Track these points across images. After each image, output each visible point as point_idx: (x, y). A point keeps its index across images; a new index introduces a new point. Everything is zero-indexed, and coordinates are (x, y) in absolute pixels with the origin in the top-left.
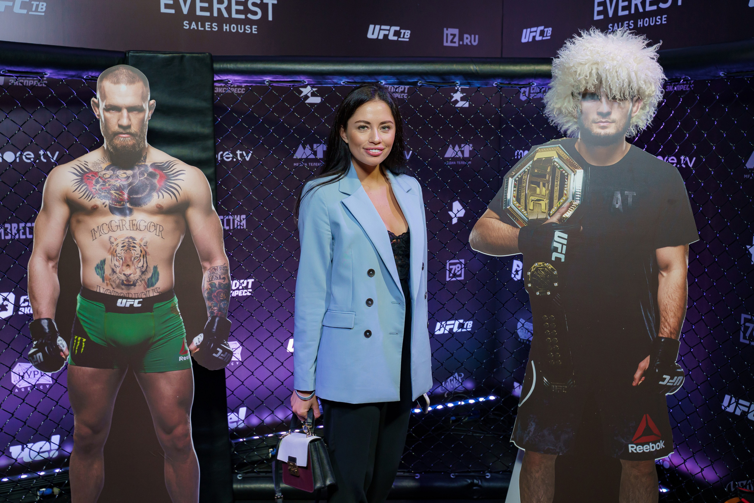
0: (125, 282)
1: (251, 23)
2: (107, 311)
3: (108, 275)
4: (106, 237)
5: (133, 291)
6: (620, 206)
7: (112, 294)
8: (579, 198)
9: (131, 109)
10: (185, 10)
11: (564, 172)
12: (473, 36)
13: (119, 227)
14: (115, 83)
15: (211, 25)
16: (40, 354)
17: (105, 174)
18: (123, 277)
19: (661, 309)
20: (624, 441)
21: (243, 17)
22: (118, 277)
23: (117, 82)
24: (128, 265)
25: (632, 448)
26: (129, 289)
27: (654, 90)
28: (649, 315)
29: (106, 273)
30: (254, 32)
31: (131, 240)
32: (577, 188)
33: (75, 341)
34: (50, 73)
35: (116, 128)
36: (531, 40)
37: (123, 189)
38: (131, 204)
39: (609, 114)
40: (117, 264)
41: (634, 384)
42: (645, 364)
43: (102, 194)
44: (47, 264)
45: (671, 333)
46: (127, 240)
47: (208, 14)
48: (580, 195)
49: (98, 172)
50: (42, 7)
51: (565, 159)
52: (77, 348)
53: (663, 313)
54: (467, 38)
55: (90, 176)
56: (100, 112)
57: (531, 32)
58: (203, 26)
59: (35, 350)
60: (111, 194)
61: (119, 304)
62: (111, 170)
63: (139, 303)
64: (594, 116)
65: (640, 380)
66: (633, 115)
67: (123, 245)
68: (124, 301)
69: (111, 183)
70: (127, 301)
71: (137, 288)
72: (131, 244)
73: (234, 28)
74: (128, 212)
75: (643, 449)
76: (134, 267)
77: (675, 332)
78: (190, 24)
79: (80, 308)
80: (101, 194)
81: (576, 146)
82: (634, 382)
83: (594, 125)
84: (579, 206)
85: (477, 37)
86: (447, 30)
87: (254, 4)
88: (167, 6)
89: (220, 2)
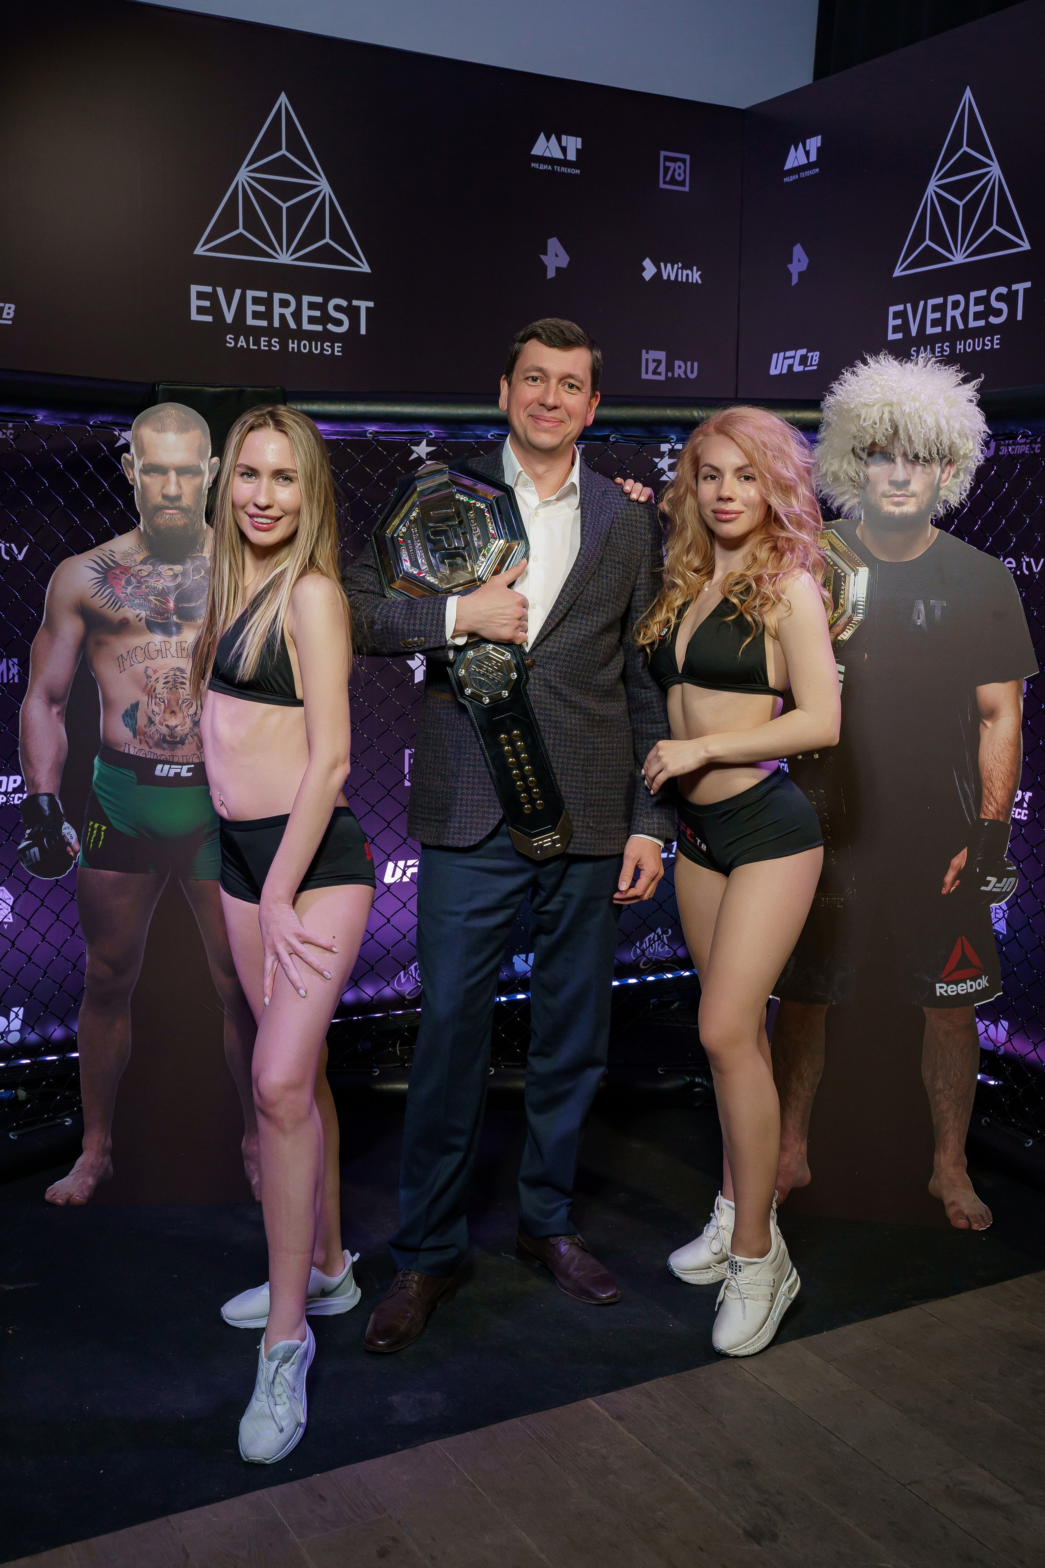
0: (168, 738)
1: (333, 338)
2: (139, 783)
3: (143, 726)
4: (140, 668)
5: (181, 752)
6: (923, 621)
7: (148, 757)
8: (861, 611)
9: (181, 471)
10: (229, 317)
11: (839, 571)
12: (689, 363)
13: (160, 653)
14: (158, 431)
15: (269, 342)
16: (36, 849)
17: (141, 570)
18: (165, 730)
19: (983, 778)
20: (929, 979)
21: (319, 328)
22: (157, 730)
23: (162, 430)
24: (173, 712)
25: (941, 989)
26: (173, 750)
27: (972, 448)
28: (966, 786)
29: (139, 723)
30: (336, 353)
31: (178, 673)
32: (858, 596)
33: (90, 829)
34: (43, 416)
35: (159, 500)
36: (785, 371)
37: (167, 594)
38: (179, 617)
39: (907, 483)
40: (156, 709)
41: (944, 891)
42: (959, 860)
43: (136, 602)
44: (50, 709)
45: (998, 812)
46: (172, 673)
47: (264, 323)
48: (863, 605)
49: (130, 568)
50: (9, 311)
51: (841, 551)
52: (92, 841)
53: (988, 784)
54: (680, 367)
55: (118, 573)
56: (135, 476)
57: (785, 358)
58: (257, 342)
59: (28, 842)
60: (150, 601)
61: (158, 772)
62: (150, 564)
63: (189, 770)
64: (884, 487)
65: (952, 885)
66: (943, 485)
67: (165, 680)
68: (167, 767)
69: (149, 584)
70: (170, 768)
71: (186, 747)
72: (178, 678)
73: (305, 347)
74: (174, 629)
75: (957, 990)
76: (182, 715)
77: (1004, 811)
78: (236, 340)
79: (97, 778)
80: (134, 601)
81: (858, 532)
82: (944, 888)
83: (883, 499)
84: (862, 623)
85: (696, 364)
86: (647, 353)
87: (338, 308)
88: (201, 310)
89: (284, 304)
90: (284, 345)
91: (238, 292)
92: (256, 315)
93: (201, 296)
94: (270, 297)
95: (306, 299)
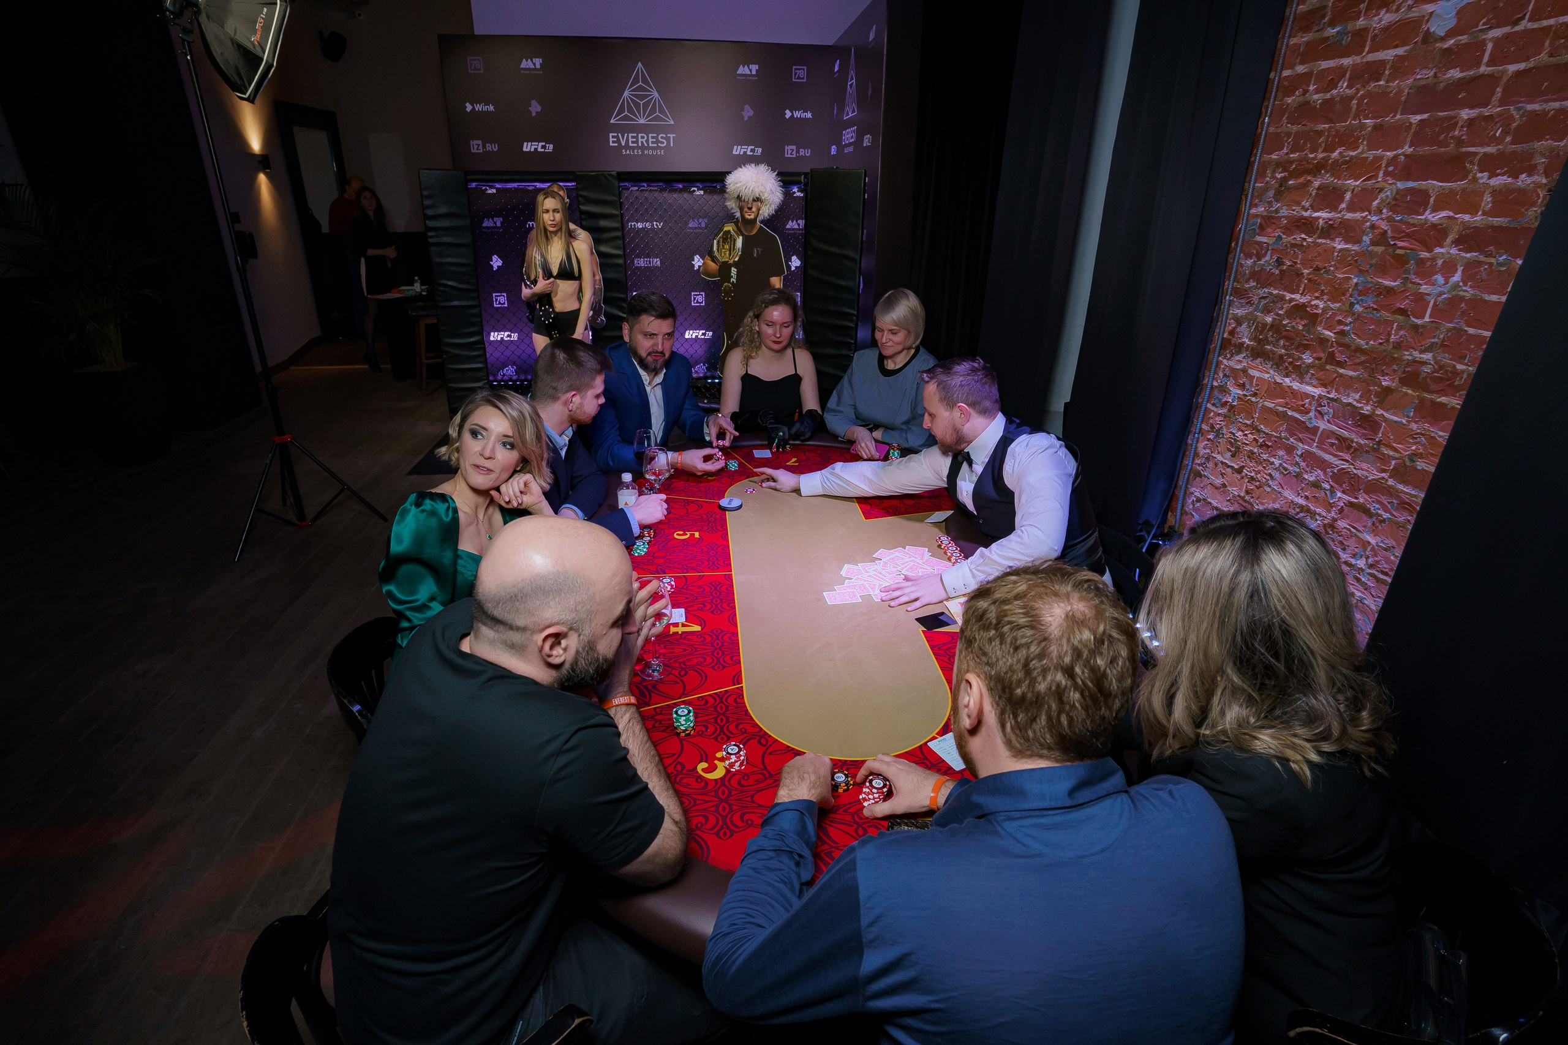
12: (807, 150)
15: (638, 151)
21: (655, 145)
47: (635, 145)
54: (802, 152)
73: (651, 152)
85: (810, 150)
86: (788, 147)
87: (662, 138)
88: (613, 142)
89: (643, 137)
90: (643, 152)
91: (626, 135)
92: (633, 142)
93: (613, 137)
94: (638, 135)
95: (650, 135)
